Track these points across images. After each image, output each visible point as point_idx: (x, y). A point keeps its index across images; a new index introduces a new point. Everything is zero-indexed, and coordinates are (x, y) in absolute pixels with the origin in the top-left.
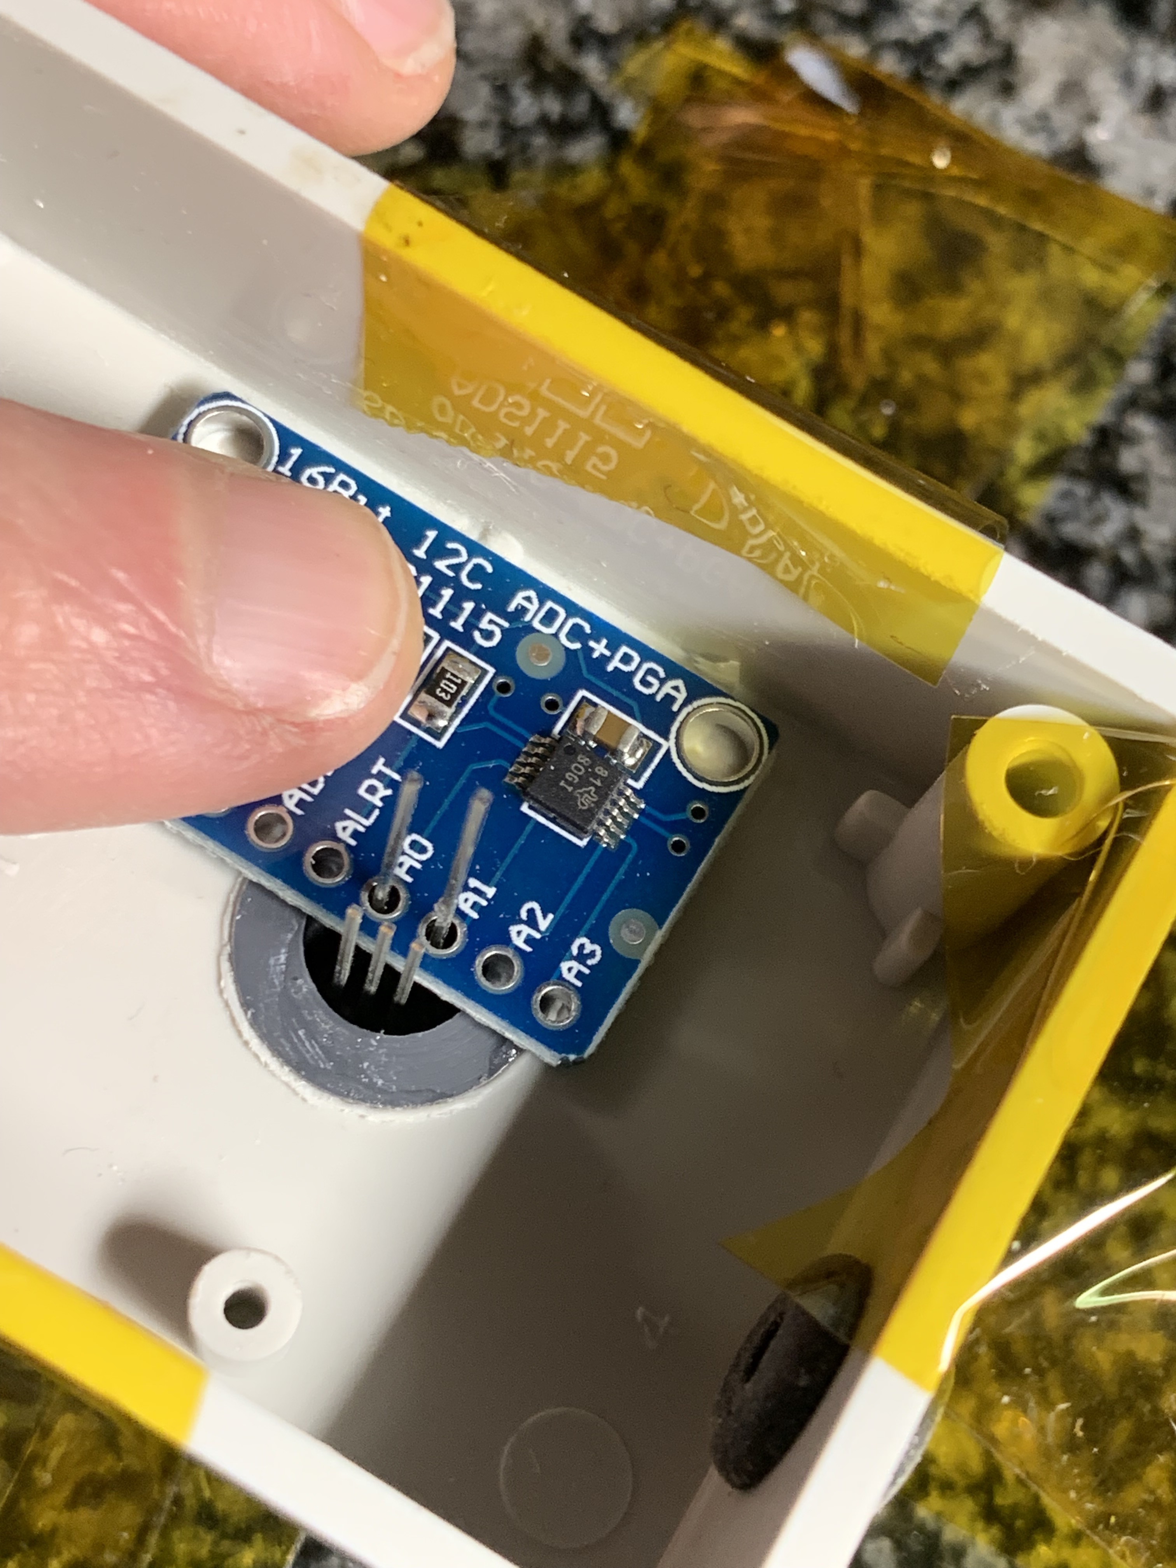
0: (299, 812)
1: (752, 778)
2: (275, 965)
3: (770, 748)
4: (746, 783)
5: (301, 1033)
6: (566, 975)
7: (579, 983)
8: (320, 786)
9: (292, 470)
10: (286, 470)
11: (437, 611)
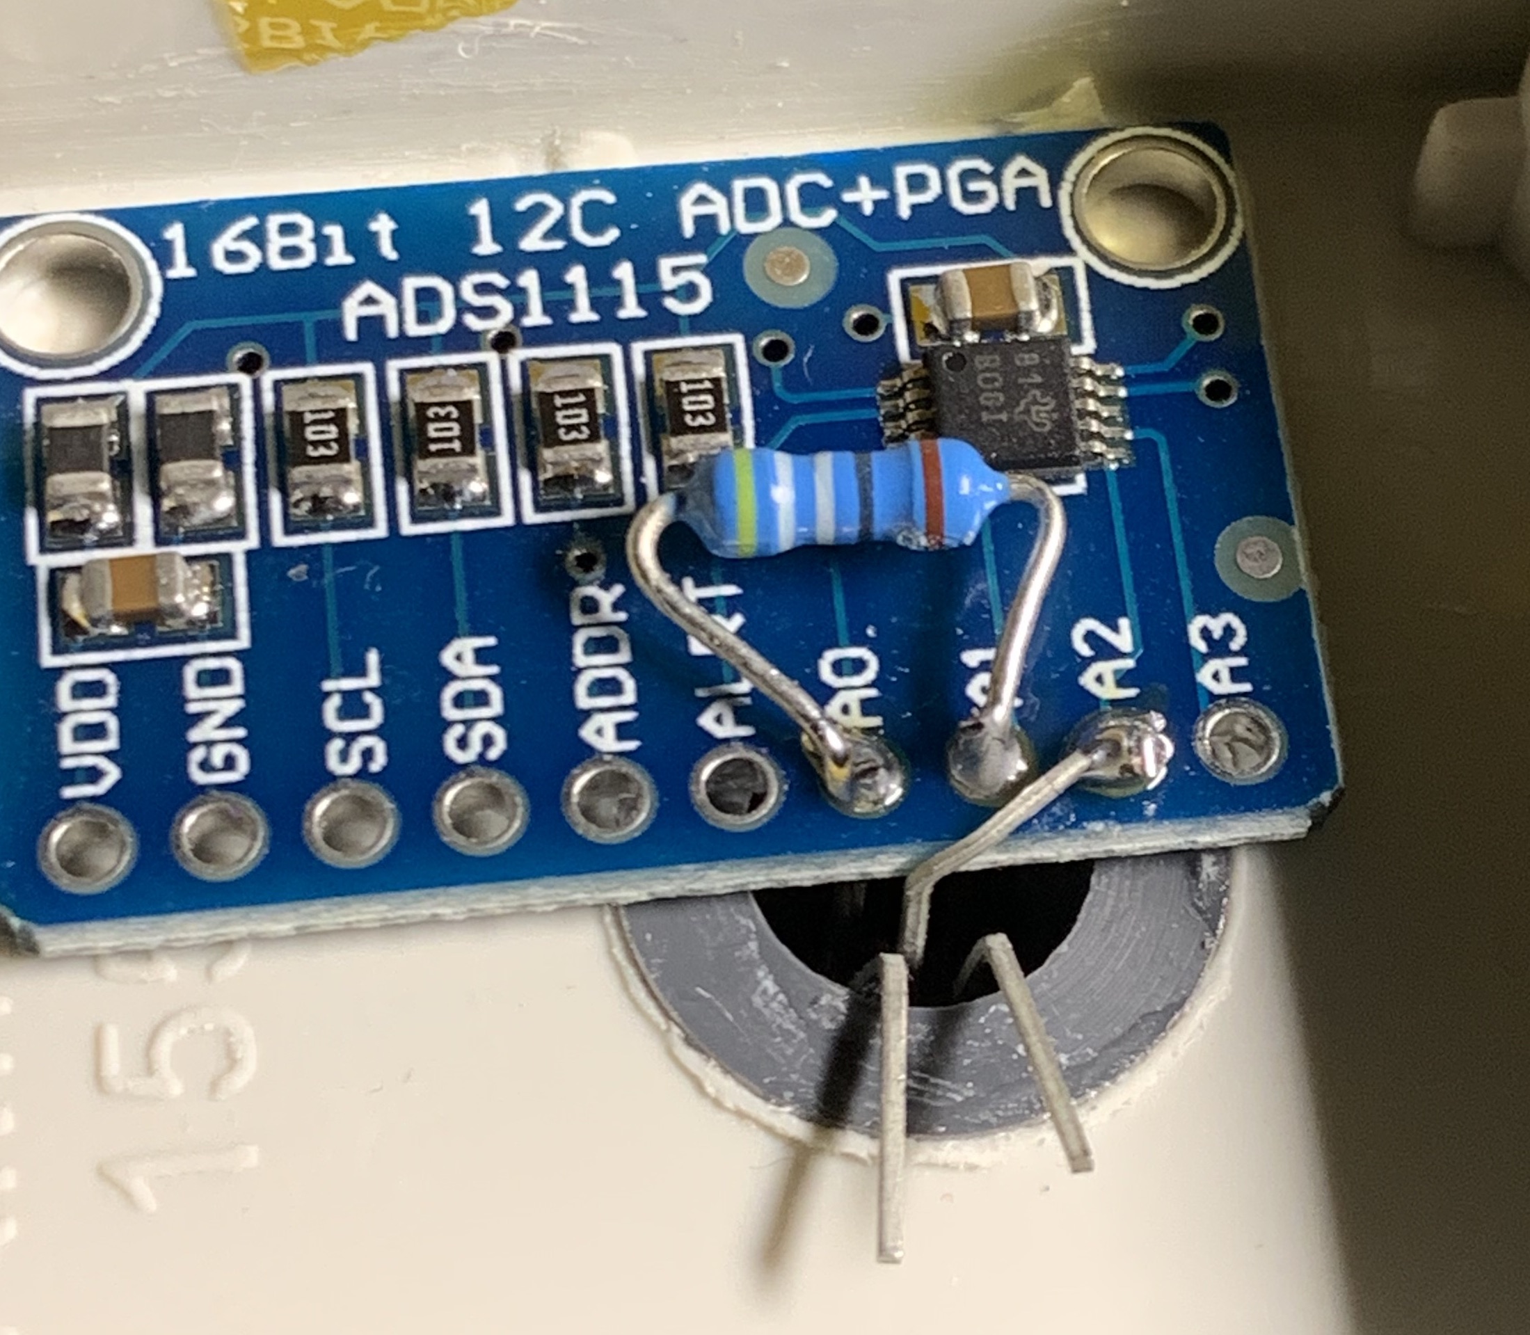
0: (631, 745)
1: (1239, 221)
2: (767, 1004)
3: (1228, 160)
4: (1236, 233)
6: (1217, 688)
7: (1247, 687)
8: (629, 685)
9: (190, 262)
10: (181, 269)
11: (583, 313)
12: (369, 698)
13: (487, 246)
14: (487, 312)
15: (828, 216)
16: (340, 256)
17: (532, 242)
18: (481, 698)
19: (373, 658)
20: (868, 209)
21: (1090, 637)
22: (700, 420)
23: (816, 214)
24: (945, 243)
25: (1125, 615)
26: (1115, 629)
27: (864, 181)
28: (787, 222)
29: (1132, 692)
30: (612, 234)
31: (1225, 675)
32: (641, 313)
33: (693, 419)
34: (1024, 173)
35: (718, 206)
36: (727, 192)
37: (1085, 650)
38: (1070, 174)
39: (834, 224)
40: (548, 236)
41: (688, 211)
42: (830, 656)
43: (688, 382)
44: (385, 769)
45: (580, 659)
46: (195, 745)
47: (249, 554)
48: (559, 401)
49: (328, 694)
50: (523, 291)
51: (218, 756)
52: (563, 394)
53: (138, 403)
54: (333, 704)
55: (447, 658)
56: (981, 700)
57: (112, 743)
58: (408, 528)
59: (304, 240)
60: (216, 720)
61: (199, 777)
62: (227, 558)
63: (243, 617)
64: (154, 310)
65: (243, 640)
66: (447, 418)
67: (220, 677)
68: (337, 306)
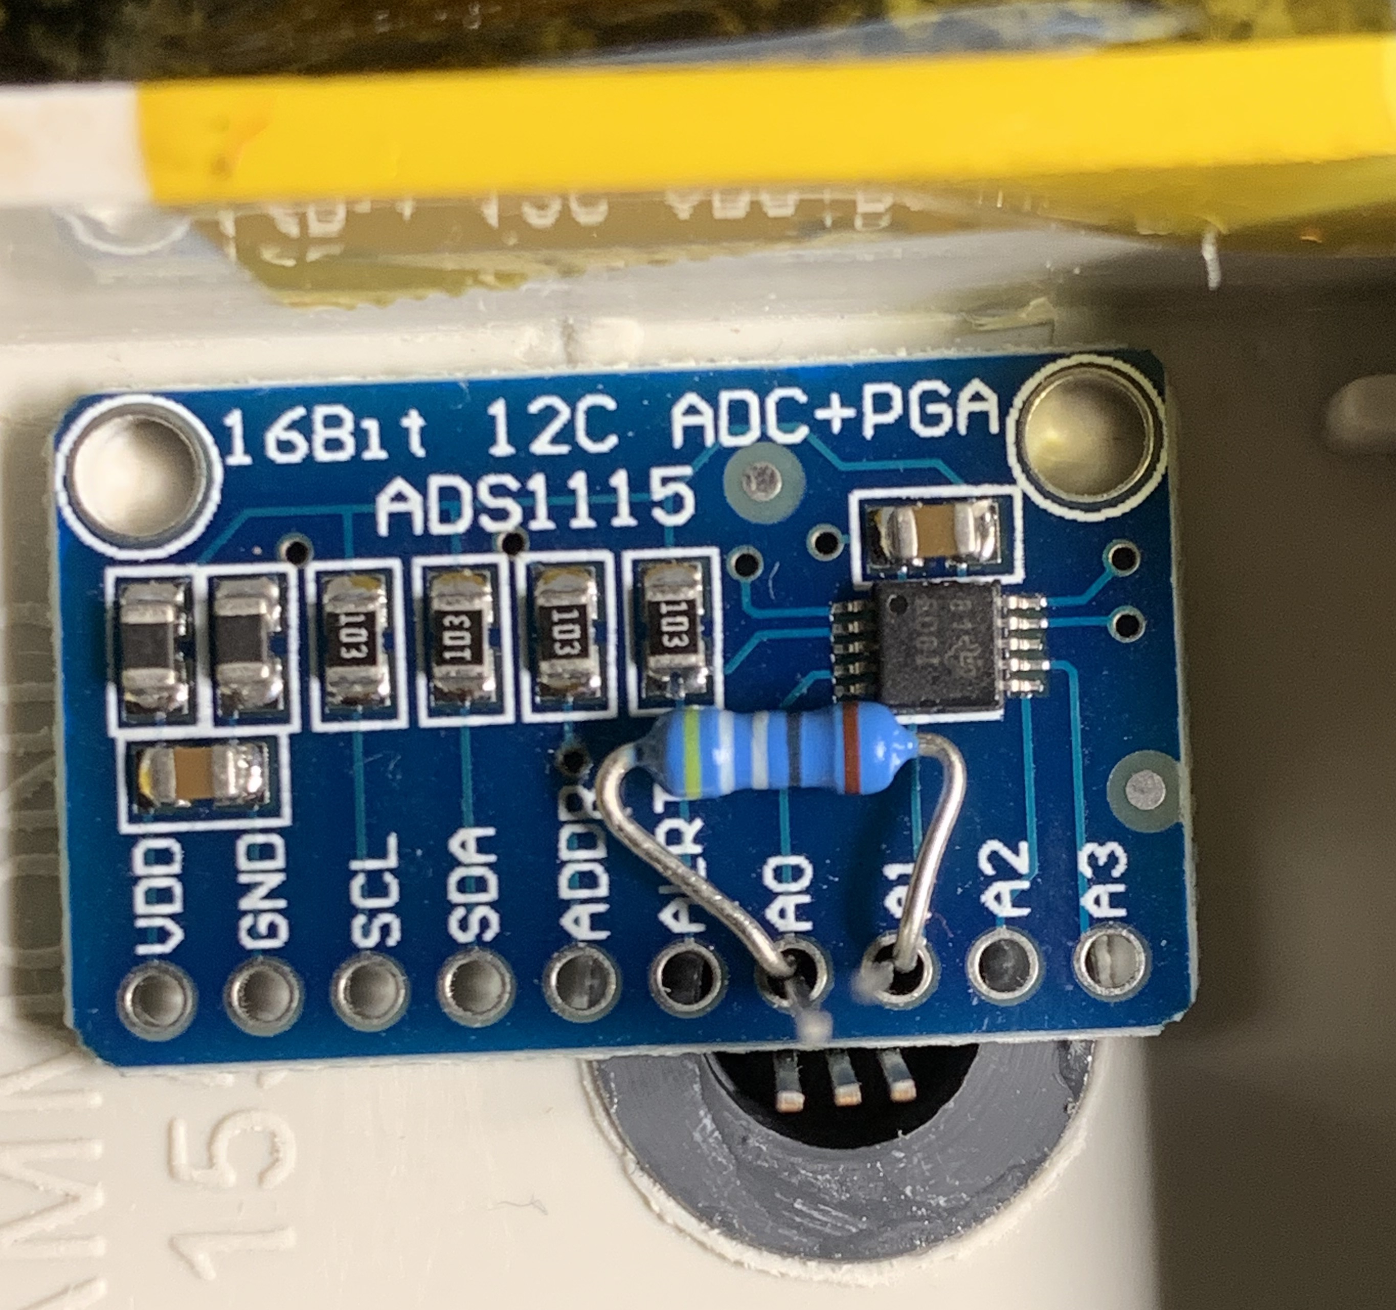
0: (602, 935)
1: (1164, 455)
2: (705, 1141)
3: (1161, 393)
4: (1161, 468)
5: (798, 1205)
6: (1097, 912)
7: (1121, 912)
8: (604, 879)
9: (247, 451)
10: (239, 458)
11: (583, 520)
12: (388, 878)
13: (502, 448)
14: (500, 515)
15: (802, 432)
16: (375, 452)
17: (542, 446)
18: (480, 885)
19: (392, 841)
20: (836, 427)
21: (994, 857)
22: (676, 642)
23: (792, 431)
24: (901, 465)
25: (1025, 839)
26: (1016, 851)
27: (835, 398)
28: (764, 437)
29: (1025, 912)
30: (612, 441)
31: (1105, 900)
32: (632, 522)
33: (670, 640)
34: (977, 397)
35: (706, 419)
36: (714, 404)
37: (987, 868)
38: (1018, 402)
39: (805, 441)
40: (555, 441)
41: (679, 421)
42: (773, 862)
43: (668, 603)
44: (399, 943)
45: (564, 854)
46: (245, 913)
47: (292, 737)
48: (556, 616)
49: (355, 873)
50: (532, 494)
51: (263, 923)
52: (561, 609)
53: (201, 587)
54: (358, 883)
55: (454, 845)
56: (898, 912)
57: (176, 907)
58: (426, 722)
59: (345, 434)
60: (263, 891)
61: (248, 943)
62: (273, 741)
63: (286, 796)
64: (216, 496)
65: (285, 820)
66: (460, 627)
67: (266, 852)
68: (372, 501)
